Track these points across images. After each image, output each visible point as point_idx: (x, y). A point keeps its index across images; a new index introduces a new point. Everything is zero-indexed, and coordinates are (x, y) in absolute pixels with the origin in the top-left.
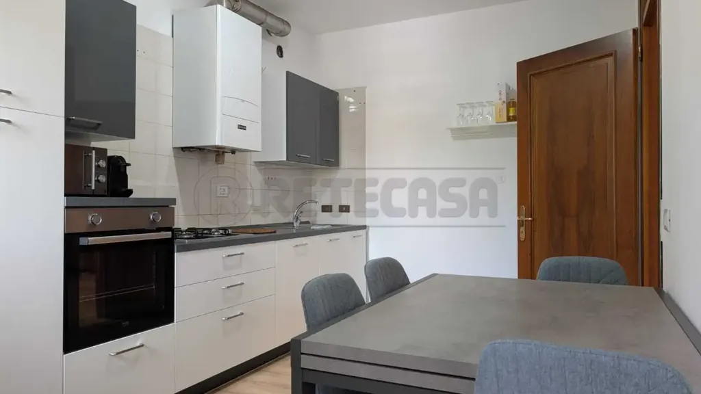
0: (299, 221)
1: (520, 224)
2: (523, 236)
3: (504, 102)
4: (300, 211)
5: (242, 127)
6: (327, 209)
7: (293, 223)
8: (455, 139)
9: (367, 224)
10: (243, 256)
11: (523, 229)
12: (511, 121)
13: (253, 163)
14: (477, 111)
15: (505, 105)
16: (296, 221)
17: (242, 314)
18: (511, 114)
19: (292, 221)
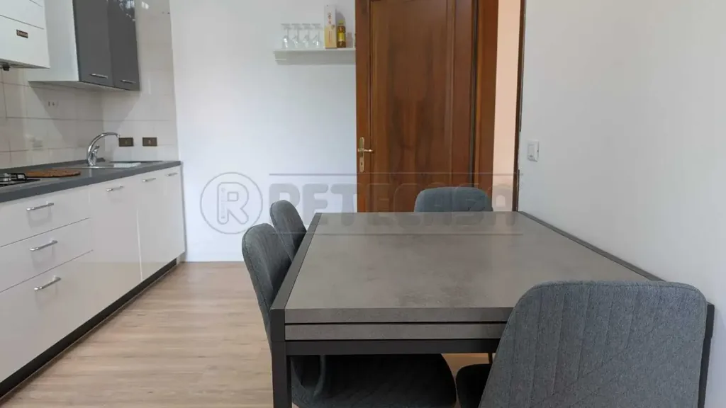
0: (95, 159)
1: (359, 155)
2: (362, 167)
3: (334, 26)
4: (95, 145)
5: (22, 34)
6: (127, 142)
7: (87, 162)
8: (279, 63)
9: (180, 159)
10: (52, 207)
11: (362, 160)
12: (341, 47)
13: (27, 84)
14: (303, 34)
15: (335, 29)
16: (92, 158)
17: (58, 279)
18: (341, 40)
19: (84, 158)
